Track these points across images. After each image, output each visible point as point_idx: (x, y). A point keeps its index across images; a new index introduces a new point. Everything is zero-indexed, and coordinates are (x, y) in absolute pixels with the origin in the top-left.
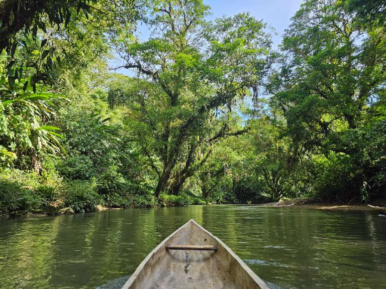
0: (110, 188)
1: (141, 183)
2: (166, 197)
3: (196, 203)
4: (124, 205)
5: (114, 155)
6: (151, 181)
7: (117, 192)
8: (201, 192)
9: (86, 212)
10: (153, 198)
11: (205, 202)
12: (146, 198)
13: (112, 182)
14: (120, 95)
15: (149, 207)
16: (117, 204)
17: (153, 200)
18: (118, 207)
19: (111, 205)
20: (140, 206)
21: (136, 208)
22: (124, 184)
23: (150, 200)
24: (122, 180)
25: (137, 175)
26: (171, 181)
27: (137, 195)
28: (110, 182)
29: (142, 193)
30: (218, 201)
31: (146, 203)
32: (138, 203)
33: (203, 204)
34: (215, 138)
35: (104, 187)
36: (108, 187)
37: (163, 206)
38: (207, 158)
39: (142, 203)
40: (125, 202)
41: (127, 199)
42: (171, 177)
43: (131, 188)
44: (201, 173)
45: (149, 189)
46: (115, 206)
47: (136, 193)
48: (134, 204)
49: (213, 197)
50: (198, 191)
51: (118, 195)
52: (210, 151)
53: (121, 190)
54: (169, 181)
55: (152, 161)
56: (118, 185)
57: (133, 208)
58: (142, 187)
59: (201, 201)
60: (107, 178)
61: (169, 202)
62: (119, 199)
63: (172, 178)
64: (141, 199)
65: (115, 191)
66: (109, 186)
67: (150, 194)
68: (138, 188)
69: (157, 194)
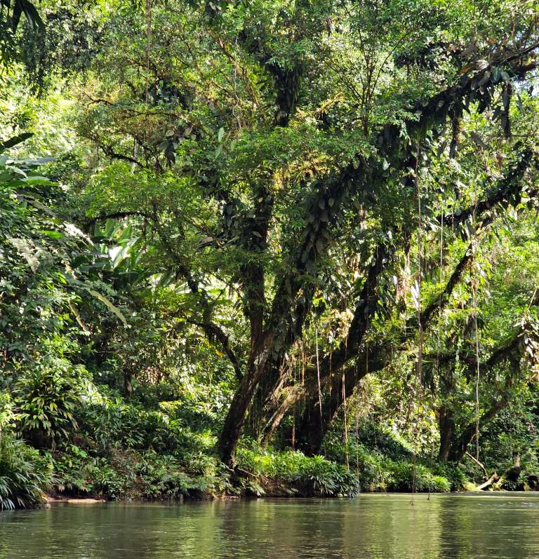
0: (53, 427)
1: (164, 405)
2: (265, 459)
3: (404, 485)
4: (105, 488)
5: (59, 296)
6: (204, 390)
7: (78, 443)
8: (436, 434)
9: (18, 507)
10: (211, 466)
11: (445, 481)
12: (184, 465)
13: (60, 405)
14: (69, 36)
15: (195, 497)
16: (81, 484)
17: (210, 473)
18: (84, 495)
19: (62, 488)
20: (164, 492)
21: (150, 498)
22: (99, 409)
23: (199, 472)
24: (92, 395)
25: (144, 362)
26: (287, 394)
27: (151, 453)
28: (52, 406)
29: (170, 446)
30: (513, 475)
31: (186, 482)
32: (155, 483)
33: (438, 489)
34: (481, 207)
35: (35, 425)
36: (47, 424)
37: (249, 495)
38: (449, 289)
39: (170, 484)
40: (107, 476)
41: (115, 466)
42: (284, 377)
43: (128, 427)
44: (423, 356)
45: (194, 430)
46: (75, 493)
47: (144, 447)
48: (140, 486)
49: (493, 458)
50: (424, 431)
51: (84, 454)
52: (464, 260)
53: (92, 434)
54: (276, 394)
55: (206, 306)
56: (82, 415)
57: (137, 498)
58: (166, 419)
59: (428, 475)
60: (41, 388)
61: (275, 480)
62: (90, 467)
63: (289, 384)
64: (166, 470)
65: (72, 440)
66: (51, 420)
67: (197, 451)
68: (152, 427)
69: (224, 451)
